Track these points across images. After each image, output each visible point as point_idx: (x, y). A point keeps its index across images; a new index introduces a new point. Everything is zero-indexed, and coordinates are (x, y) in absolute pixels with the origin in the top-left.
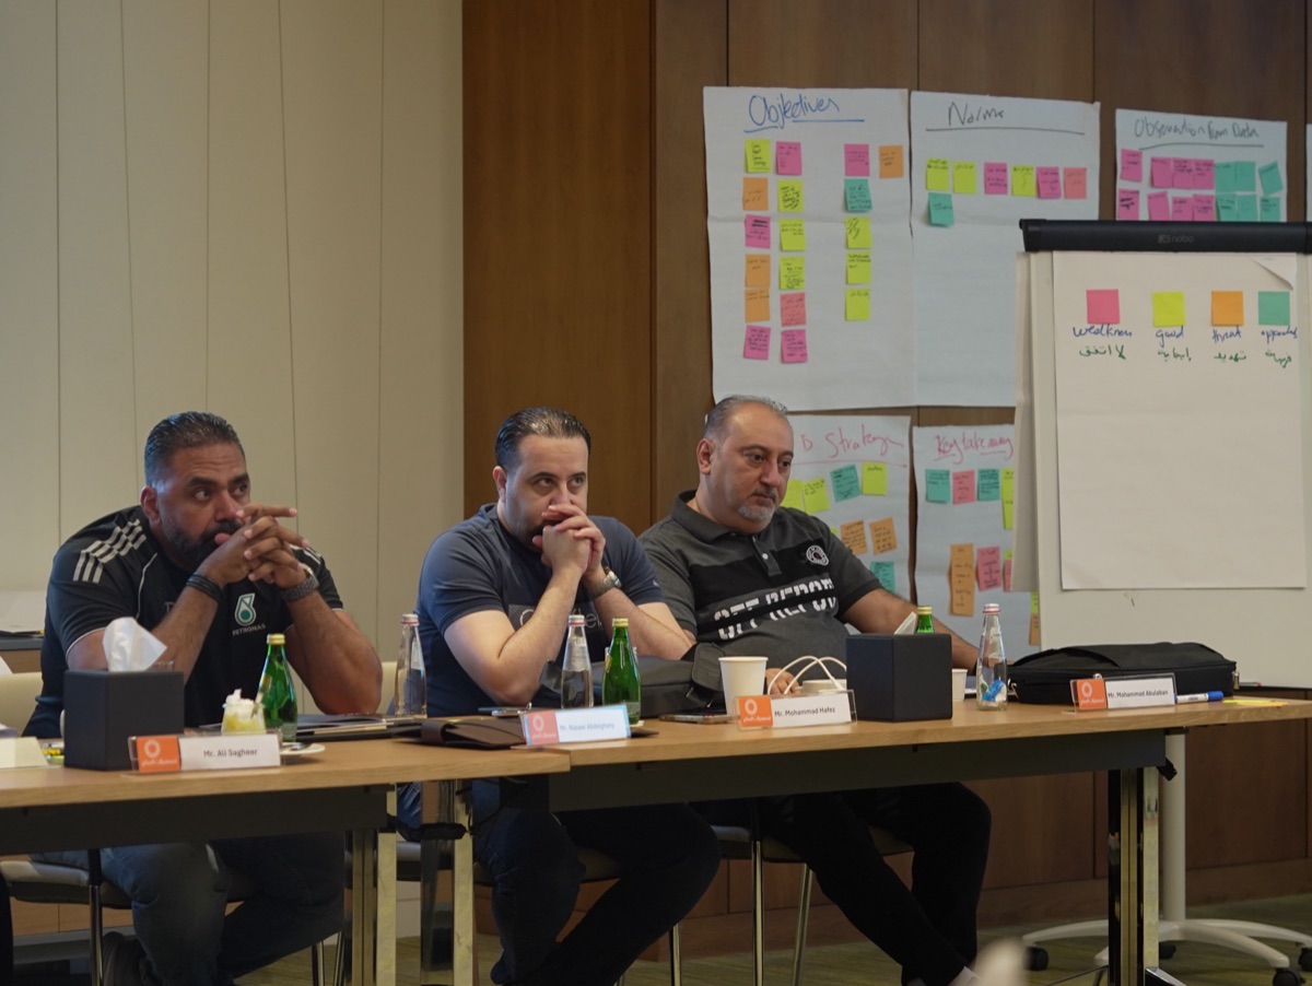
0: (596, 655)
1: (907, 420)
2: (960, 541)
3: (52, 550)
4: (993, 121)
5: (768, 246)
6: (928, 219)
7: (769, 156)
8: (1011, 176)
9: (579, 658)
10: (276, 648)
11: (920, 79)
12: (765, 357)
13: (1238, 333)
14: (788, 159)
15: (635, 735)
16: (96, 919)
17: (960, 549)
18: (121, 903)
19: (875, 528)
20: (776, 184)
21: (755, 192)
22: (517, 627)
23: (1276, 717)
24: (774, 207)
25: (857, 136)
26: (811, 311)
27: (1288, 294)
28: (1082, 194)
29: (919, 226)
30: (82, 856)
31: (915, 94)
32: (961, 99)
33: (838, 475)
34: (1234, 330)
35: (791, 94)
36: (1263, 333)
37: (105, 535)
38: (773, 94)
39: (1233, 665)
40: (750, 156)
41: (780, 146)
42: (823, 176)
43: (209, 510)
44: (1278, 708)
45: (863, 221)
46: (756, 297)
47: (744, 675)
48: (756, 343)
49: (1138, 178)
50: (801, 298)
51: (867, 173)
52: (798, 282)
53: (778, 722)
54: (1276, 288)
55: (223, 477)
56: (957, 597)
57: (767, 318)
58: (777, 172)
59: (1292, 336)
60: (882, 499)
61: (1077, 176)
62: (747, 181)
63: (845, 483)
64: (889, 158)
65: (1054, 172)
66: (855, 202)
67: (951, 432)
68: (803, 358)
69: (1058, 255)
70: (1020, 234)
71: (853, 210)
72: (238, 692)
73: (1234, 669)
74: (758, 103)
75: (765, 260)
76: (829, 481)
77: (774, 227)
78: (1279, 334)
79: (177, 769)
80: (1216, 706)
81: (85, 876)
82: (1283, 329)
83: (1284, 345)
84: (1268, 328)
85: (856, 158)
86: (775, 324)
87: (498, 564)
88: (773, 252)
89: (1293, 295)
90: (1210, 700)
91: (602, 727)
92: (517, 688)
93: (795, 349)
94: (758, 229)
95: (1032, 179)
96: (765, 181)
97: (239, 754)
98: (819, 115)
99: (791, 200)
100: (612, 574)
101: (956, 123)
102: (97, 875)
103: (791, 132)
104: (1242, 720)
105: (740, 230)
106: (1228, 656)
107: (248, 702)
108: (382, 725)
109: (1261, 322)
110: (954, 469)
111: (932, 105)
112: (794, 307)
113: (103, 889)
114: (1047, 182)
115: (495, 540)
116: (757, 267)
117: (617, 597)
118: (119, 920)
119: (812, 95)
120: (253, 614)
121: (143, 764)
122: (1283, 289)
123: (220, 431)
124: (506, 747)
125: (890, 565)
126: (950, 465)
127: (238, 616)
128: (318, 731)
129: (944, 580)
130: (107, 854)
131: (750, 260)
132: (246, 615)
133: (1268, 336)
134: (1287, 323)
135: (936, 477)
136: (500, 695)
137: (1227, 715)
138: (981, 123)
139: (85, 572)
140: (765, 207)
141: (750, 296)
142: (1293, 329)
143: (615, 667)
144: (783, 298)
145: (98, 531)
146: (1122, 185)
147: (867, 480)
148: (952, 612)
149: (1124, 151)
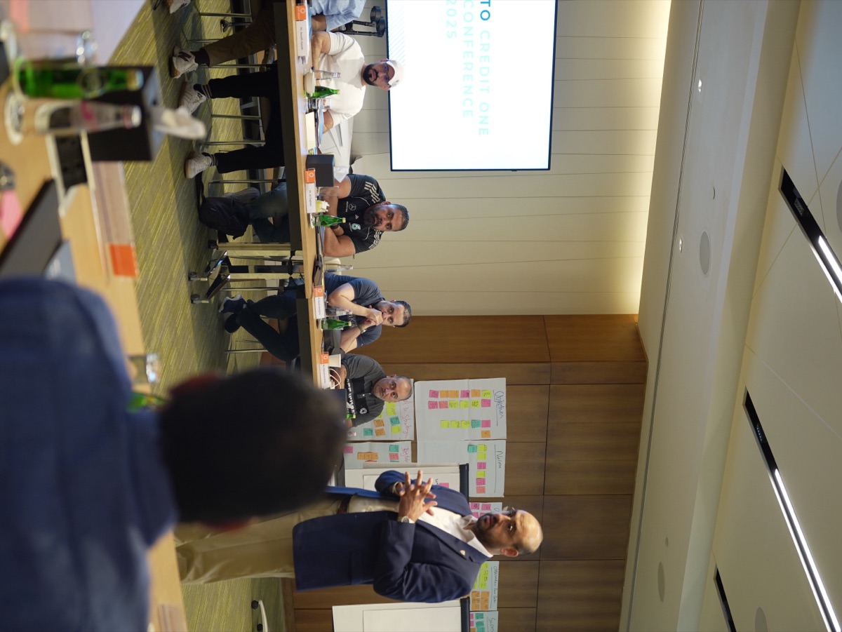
0: (341, 317)
1: (413, 439)
2: (379, 455)
3: (375, 177)
4: (498, 464)
5: (461, 397)
6: (470, 445)
7: (487, 397)
8: (482, 470)
9: (339, 313)
10: (342, 220)
11: (509, 442)
12: (430, 397)
14: (486, 403)
15: (317, 321)
16: (269, 181)
17: (376, 456)
18: (273, 188)
19: (382, 430)
20: (479, 399)
21: (476, 393)
22: (352, 301)
24: (472, 399)
25: (493, 424)
26: (443, 410)
28: (478, 492)
29: (468, 442)
30: (285, 178)
31: (505, 441)
32: (504, 455)
33: (397, 418)
35: (504, 404)
37: (378, 192)
38: (504, 398)
40: (487, 392)
41: (490, 401)
42: (482, 414)
43: (385, 217)
45: (469, 426)
46: (447, 394)
47: (336, 361)
48: (434, 394)
49: (483, 509)
50: (447, 407)
51: (482, 427)
52: (452, 406)
53: (322, 365)
55: (393, 222)
56: (363, 454)
57: (441, 397)
58: (482, 400)
60: (391, 432)
61: (483, 490)
62: (480, 391)
63: (395, 421)
64: (486, 434)
65: (484, 484)
66: (474, 423)
67: (410, 453)
68: (430, 408)
69: (459, 474)
70: (465, 463)
71: (472, 423)
72: (328, 205)
74: (501, 394)
75: (457, 396)
76: (396, 416)
77: (467, 399)
79: (306, 182)
81: (280, 178)
85: (487, 424)
86: (439, 399)
87: (367, 299)
88: (460, 399)
91: (319, 311)
92: (333, 301)
93: (433, 405)
94: (466, 394)
95: (481, 477)
96: (479, 396)
97: (310, 201)
98: (498, 412)
99: (474, 404)
100: (365, 331)
101: (497, 454)
102: (280, 181)
103: (493, 404)
105: (466, 389)
107: (325, 208)
108: (321, 253)
110: (399, 453)
111: (502, 446)
112: (444, 405)
113: (276, 182)
114: (481, 481)
115: (375, 299)
116: (455, 394)
117: (358, 333)
118: (268, 187)
119: (504, 410)
120: (355, 229)
121: (307, 172)
123: (403, 227)
124: (313, 281)
125: (372, 434)
126: (400, 452)
127: (353, 225)
128: (319, 235)
129: (368, 451)
130: (285, 183)
131: (457, 392)
132: (355, 226)
135: (397, 447)
136: (331, 296)
138: (498, 461)
139: (368, 185)
140: (472, 396)
141: (447, 392)
143: (337, 322)
144: (447, 402)
145: (379, 190)
146: (481, 504)
147: (396, 427)
148: (359, 453)
149: (490, 505)
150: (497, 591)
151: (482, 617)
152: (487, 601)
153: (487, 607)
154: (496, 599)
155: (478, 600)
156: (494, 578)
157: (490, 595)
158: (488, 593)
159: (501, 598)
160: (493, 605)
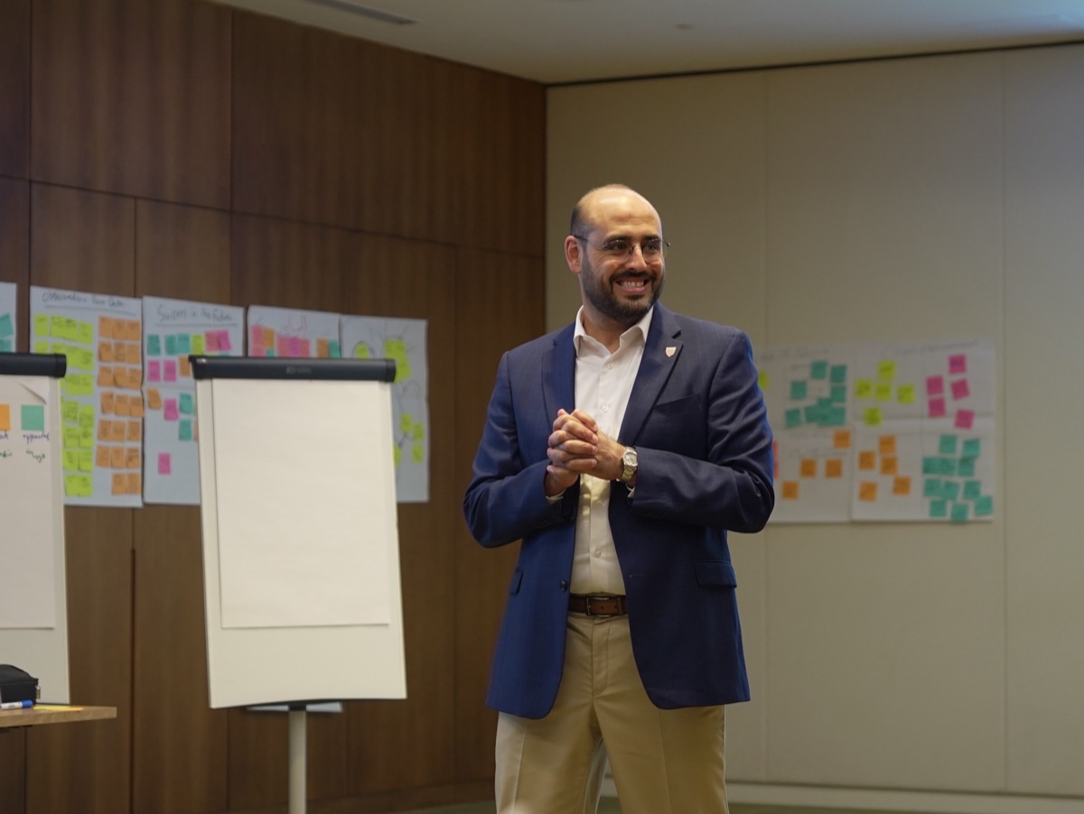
13: (6, 435)
23: (76, 719)
27: (42, 408)
34: (3, 433)
36: (24, 436)
39: (36, 681)
44: (78, 712)
54: (33, 402)
59: (45, 439)
73: (37, 683)
78: (36, 437)
80: (28, 712)
82: (39, 433)
83: (40, 446)
84: (28, 433)
89: (47, 410)
90: (24, 707)
104: (53, 721)
106: (33, 675)
109: (24, 427)
122: (40, 404)
133: (28, 438)
134: (41, 427)
137: (42, 718)
142: (46, 433)
150: (100, 298)
151: (154, 339)
152: (119, 324)
153: (133, 325)
154: (116, 299)
155: (119, 346)
156: (68, 302)
157: (108, 315)
158: (103, 320)
159: (114, 289)
160: (130, 308)
